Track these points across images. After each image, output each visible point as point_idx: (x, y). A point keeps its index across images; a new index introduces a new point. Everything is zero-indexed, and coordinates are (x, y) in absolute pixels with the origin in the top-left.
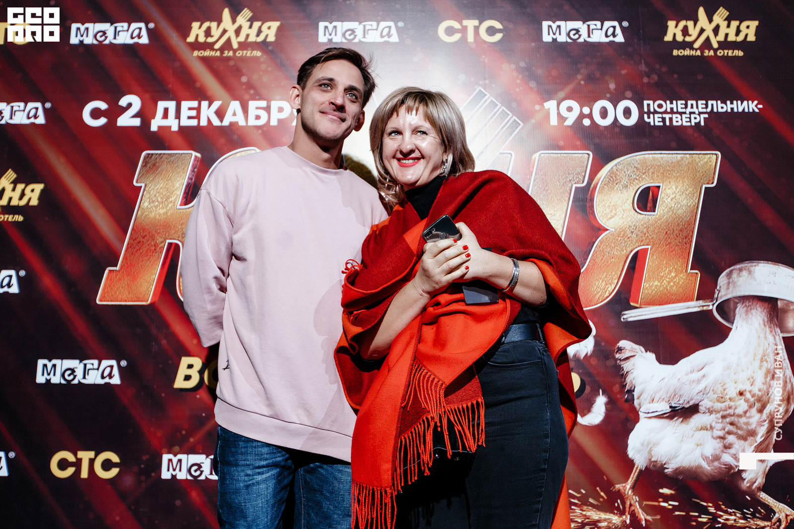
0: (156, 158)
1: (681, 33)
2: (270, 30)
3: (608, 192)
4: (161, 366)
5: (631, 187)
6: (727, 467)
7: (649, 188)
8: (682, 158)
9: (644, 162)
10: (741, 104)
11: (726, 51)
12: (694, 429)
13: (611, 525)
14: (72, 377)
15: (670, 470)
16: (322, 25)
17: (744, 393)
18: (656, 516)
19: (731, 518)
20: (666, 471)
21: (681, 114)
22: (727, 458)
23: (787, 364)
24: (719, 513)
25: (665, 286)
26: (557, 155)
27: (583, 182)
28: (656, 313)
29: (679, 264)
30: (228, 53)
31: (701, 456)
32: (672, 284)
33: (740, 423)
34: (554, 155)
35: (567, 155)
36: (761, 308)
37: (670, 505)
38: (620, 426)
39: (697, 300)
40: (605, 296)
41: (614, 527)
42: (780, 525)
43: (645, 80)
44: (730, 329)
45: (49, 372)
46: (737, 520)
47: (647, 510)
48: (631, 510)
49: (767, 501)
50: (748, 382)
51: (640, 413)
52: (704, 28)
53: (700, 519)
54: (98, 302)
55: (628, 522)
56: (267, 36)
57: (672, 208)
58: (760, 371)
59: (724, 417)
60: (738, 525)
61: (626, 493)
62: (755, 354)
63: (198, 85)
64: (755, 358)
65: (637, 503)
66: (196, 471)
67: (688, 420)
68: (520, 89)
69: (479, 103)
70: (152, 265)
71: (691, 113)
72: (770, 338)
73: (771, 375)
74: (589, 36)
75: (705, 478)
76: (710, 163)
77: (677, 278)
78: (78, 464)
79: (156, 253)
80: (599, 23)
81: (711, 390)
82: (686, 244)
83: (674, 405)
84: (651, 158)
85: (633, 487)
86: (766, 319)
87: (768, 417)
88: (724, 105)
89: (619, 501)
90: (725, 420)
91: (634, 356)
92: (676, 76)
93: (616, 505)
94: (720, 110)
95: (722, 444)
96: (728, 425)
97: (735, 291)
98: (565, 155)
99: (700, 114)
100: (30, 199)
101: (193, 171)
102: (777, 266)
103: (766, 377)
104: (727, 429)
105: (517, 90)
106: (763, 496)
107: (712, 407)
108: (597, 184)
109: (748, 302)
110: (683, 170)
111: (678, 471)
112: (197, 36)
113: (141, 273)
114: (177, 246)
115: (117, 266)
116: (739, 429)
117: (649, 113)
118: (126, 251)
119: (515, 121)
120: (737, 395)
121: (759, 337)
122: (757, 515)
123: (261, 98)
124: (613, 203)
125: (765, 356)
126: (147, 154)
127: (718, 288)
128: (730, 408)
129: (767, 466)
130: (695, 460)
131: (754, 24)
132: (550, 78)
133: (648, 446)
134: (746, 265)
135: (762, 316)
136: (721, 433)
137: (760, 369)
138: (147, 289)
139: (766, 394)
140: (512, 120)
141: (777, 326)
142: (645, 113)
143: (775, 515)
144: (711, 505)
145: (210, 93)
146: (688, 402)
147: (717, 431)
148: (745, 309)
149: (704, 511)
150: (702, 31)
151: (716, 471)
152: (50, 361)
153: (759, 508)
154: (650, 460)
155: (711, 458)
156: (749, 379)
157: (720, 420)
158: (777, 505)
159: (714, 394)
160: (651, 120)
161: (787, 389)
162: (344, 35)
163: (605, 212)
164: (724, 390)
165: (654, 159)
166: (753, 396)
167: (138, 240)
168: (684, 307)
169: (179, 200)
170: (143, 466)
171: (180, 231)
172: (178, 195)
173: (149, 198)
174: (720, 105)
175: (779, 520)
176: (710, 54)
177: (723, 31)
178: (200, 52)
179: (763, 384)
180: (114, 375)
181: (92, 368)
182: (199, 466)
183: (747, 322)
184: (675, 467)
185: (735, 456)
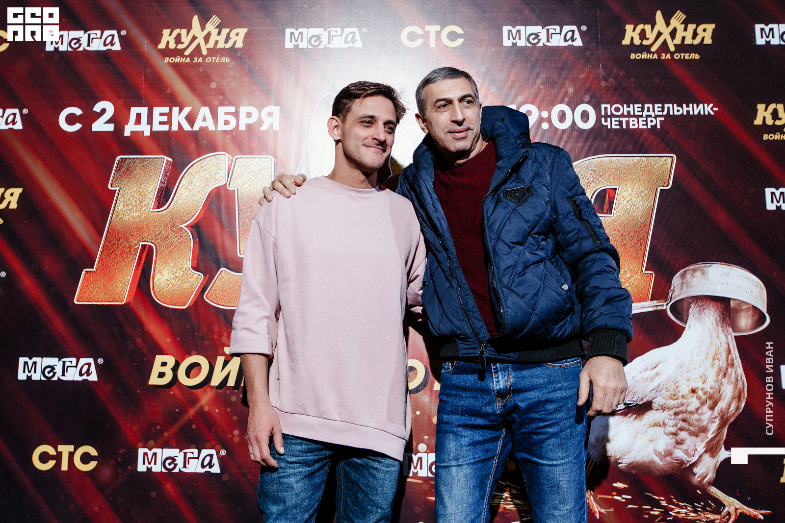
0: (130, 163)
1: (638, 36)
2: (238, 37)
4: (136, 364)
6: (679, 462)
7: (605, 189)
8: (638, 161)
9: (601, 164)
10: (697, 108)
11: (683, 55)
12: (647, 425)
14: (51, 374)
15: (623, 465)
16: (288, 31)
17: (696, 391)
18: (610, 509)
19: (682, 512)
20: (620, 465)
21: (638, 117)
22: (679, 454)
23: (738, 362)
24: (670, 506)
29: (634, 265)
30: (198, 60)
31: (653, 452)
32: (627, 284)
33: (692, 420)
36: (714, 308)
37: (623, 498)
39: (651, 300)
42: (730, 518)
43: (603, 84)
44: (684, 328)
45: (30, 369)
46: (688, 513)
47: (602, 503)
49: (717, 495)
50: (701, 379)
52: (661, 31)
53: (652, 512)
54: (76, 302)
56: (235, 42)
57: (628, 210)
58: (712, 370)
59: (676, 414)
60: (690, 518)
62: (707, 353)
63: (169, 91)
64: (708, 356)
65: (591, 496)
66: (170, 464)
67: (641, 416)
70: (127, 266)
71: (647, 116)
72: (723, 337)
73: (723, 373)
74: (548, 41)
75: (657, 473)
76: (666, 166)
77: (632, 278)
78: (58, 457)
79: (131, 255)
80: (558, 28)
81: (664, 387)
82: (641, 245)
83: (628, 402)
84: (608, 161)
86: (718, 319)
87: (719, 414)
88: (680, 108)
90: (677, 417)
92: (633, 80)
94: (676, 113)
95: (675, 440)
96: (681, 422)
97: (688, 291)
99: (656, 117)
100: (10, 202)
101: (165, 175)
102: (730, 267)
103: (718, 375)
104: (679, 426)
106: (714, 490)
107: (665, 404)
109: (701, 302)
110: (639, 173)
111: (632, 466)
112: (168, 42)
113: (116, 274)
114: (151, 248)
115: (93, 268)
116: (691, 426)
117: (606, 116)
118: (102, 253)
120: (690, 393)
121: (711, 336)
122: (708, 509)
123: (230, 104)
125: (717, 355)
126: (120, 158)
127: (672, 289)
128: (682, 405)
129: (717, 462)
130: (648, 455)
131: (711, 27)
132: (510, 83)
133: (602, 441)
134: (700, 265)
135: (715, 316)
136: (673, 430)
137: (712, 368)
138: (123, 289)
139: (718, 392)
141: (728, 324)
142: (603, 116)
143: (724, 508)
144: (663, 498)
145: (180, 99)
146: (642, 399)
147: (670, 427)
148: (698, 308)
149: (656, 504)
150: (660, 34)
151: (668, 466)
152: (30, 359)
153: (709, 502)
154: (604, 454)
155: (663, 454)
156: (701, 377)
157: (673, 417)
158: (727, 499)
159: (667, 391)
160: (608, 123)
161: (738, 387)
162: (309, 41)
164: (677, 388)
165: (611, 162)
166: (705, 393)
167: (113, 242)
168: (639, 307)
169: (152, 203)
170: (119, 459)
171: (153, 233)
172: (151, 199)
173: (124, 201)
174: (676, 108)
175: (729, 514)
176: (667, 58)
177: (680, 34)
178: (171, 59)
179: (715, 382)
180: (92, 372)
181: (71, 365)
182: (173, 459)
183: (700, 321)
184: (628, 462)
185: (686, 452)
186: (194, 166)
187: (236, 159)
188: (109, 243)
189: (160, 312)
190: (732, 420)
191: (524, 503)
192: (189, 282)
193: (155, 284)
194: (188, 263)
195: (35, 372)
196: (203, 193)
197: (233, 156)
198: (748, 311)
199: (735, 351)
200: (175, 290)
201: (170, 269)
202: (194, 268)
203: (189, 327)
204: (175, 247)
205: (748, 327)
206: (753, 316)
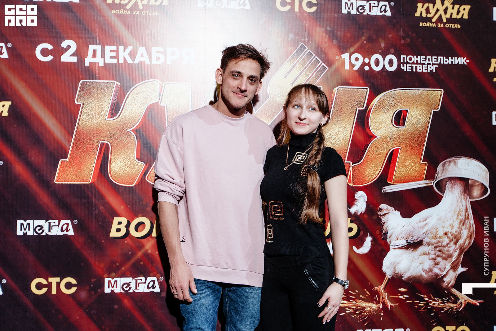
0: (90, 85)
1: (425, 11)
3: (377, 113)
4: (100, 223)
5: (391, 110)
6: (436, 275)
7: (401, 111)
8: (421, 93)
9: (399, 95)
10: (457, 60)
11: (450, 25)
12: (419, 254)
13: (372, 310)
14: (41, 231)
15: (405, 278)
17: (447, 234)
18: (396, 303)
19: (436, 303)
20: (403, 278)
21: (422, 64)
22: (436, 270)
23: (471, 216)
24: (430, 300)
25: (407, 171)
26: (348, 89)
27: (363, 107)
28: (402, 188)
29: (416, 158)
30: (136, 12)
31: (422, 270)
32: (411, 170)
33: (444, 250)
34: (346, 89)
35: (354, 89)
36: (460, 184)
37: (404, 297)
38: (379, 253)
39: (425, 180)
40: (373, 177)
41: (373, 310)
42: (461, 306)
43: (403, 42)
44: (442, 197)
45: (25, 228)
46: (439, 304)
47: (392, 300)
48: (383, 301)
49: (455, 293)
50: (450, 227)
51: (390, 246)
52: (439, 9)
53: (420, 304)
54: (55, 182)
55: (381, 307)
56: (162, 1)
57: (414, 124)
58: (457, 221)
59: (436, 247)
60: (440, 306)
61: (381, 291)
62: (455, 211)
63: (116, 34)
64: (455, 213)
65: (386, 297)
66: (126, 287)
67: (416, 249)
68: (327, 45)
69: (302, 53)
70: (91, 158)
71: (428, 64)
72: (464, 202)
73: (463, 223)
74: (370, 11)
75: (423, 281)
76: (437, 96)
77: (415, 166)
78: (49, 285)
79: (93, 150)
80: (376, 3)
81: (430, 232)
82: (421, 146)
83: (409, 241)
84: (404, 93)
85: (384, 288)
86: (462, 191)
87: (459, 247)
88: (447, 60)
89: (376, 296)
90: (436, 249)
91: (388, 213)
92: (420, 40)
93: (375, 298)
94: (445, 63)
95: (434, 262)
96: (438, 252)
97: (446, 174)
98: (353, 89)
99: (433, 64)
100: (2, 112)
101: (116, 95)
102: (470, 160)
103: (460, 225)
104: (437, 254)
105: (325, 46)
106: (454, 291)
107: (430, 242)
108: (372, 108)
109: (453, 181)
110: (422, 100)
111: (409, 278)
113: (83, 163)
114: (107, 145)
115: (67, 159)
116: (444, 254)
117: (404, 63)
118: (72, 148)
119: (323, 66)
120: (444, 235)
121: (458, 201)
122: (450, 301)
123: (159, 45)
124: (380, 120)
125: (460, 212)
126: (83, 82)
127: (437, 173)
128: (439, 242)
129: (457, 274)
130: (419, 272)
131: (468, 7)
132: (346, 38)
133: (394, 265)
134: (453, 159)
135: (460, 189)
136: (433, 257)
137: (457, 220)
138: (89, 173)
139: (459, 234)
140: (322, 65)
141: (467, 194)
142: (402, 63)
144: (426, 296)
145: (124, 40)
146: (417, 239)
147: (432, 255)
148: (451, 185)
149: (422, 300)
150: (438, 10)
151: (430, 278)
152: (25, 221)
153: (451, 297)
154: (394, 272)
155: (427, 271)
156: (450, 226)
157: (434, 249)
158: (461, 295)
159: (431, 234)
160: (405, 68)
163: (375, 126)
164: (437, 232)
165: (405, 93)
166: (452, 235)
167: (81, 141)
168: (418, 184)
169: (107, 115)
170: (92, 286)
171: (109, 135)
172: (106, 111)
173: (86, 112)
174: (445, 59)
175: (461, 303)
176: (441, 26)
177: (450, 11)
178: (116, 11)
179: (458, 228)
180: (70, 229)
181: (55, 225)
182: (129, 284)
183: (452, 193)
184: (408, 276)
185: (440, 269)
186: (136, 88)
187: (165, 84)
188: (77, 141)
189: (116, 189)
190: (466, 250)
191: (348, 302)
192: (135, 169)
193: (111, 170)
194: (134, 155)
195: (29, 230)
196: (142, 107)
197: (163, 83)
198: (478, 186)
199: (470, 210)
200: (125, 174)
201: (121, 159)
202: (138, 159)
203: (136, 198)
204: (125, 145)
205: (478, 196)
206: (481, 189)
